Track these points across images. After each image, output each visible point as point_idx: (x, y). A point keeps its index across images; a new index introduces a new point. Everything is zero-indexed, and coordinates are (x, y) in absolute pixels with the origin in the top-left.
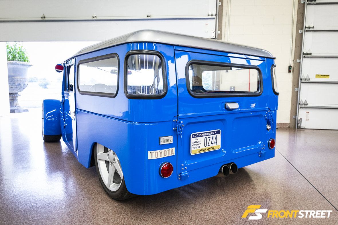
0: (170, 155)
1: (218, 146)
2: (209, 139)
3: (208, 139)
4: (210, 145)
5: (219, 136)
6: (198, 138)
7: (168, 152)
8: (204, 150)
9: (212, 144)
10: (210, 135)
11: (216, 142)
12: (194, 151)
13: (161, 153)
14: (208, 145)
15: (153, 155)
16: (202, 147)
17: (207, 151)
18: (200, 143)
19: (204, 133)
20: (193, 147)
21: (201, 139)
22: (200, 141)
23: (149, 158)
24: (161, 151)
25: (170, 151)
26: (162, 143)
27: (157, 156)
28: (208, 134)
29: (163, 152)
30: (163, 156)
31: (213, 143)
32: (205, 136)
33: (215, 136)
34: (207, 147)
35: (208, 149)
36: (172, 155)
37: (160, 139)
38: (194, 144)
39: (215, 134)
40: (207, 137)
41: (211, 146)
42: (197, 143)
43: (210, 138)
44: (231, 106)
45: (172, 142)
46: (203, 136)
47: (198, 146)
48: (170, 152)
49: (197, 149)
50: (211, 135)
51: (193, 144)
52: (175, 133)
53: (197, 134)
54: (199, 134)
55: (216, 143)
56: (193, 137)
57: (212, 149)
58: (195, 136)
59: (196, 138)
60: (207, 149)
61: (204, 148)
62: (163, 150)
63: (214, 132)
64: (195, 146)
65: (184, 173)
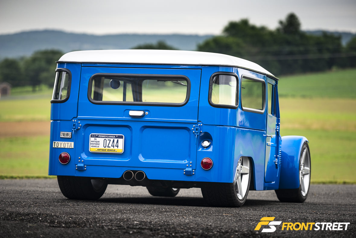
0: (69, 147)
1: (120, 149)
2: (110, 142)
3: (108, 142)
4: (110, 147)
5: (121, 141)
6: (97, 138)
7: (67, 144)
8: (103, 150)
9: (112, 146)
10: (110, 138)
11: (117, 145)
12: (92, 149)
13: (61, 144)
14: (108, 147)
15: (55, 144)
16: (101, 147)
17: (107, 152)
18: (98, 143)
19: (104, 135)
20: (91, 145)
21: (101, 140)
22: (99, 142)
23: (53, 147)
24: (61, 142)
25: (69, 145)
26: (61, 136)
27: (57, 146)
28: (108, 137)
29: (63, 144)
30: (62, 147)
31: (114, 146)
32: (104, 138)
33: (116, 140)
34: (107, 148)
35: (108, 150)
36: (71, 147)
37: (61, 133)
38: (93, 143)
39: (116, 138)
40: (107, 139)
41: (112, 148)
42: (96, 143)
43: (110, 140)
45: (70, 137)
46: (102, 137)
47: (96, 145)
49: (96, 147)
50: (112, 138)
51: (91, 143)
53: (96, 135)
54: (98, 135)
56: (91, 137)
57: (113, 151)
58: (94, 136)
59: (95, 138)
60: (106, 150)
61: (103, 148)
62: (63, 142)
63: (115, 136)
64: (94, 145)
65: (79, 165)
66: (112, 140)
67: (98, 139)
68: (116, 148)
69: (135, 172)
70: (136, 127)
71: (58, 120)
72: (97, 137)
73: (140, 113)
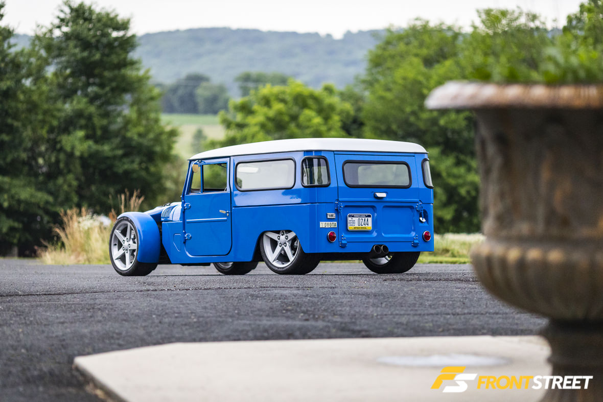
1: (369, 227)
3: (361, 220)
4: (362, 225)
5: (370, 219)
8: (357, 228)
9: (364, 224)
10: (362, 217)
12: (350, 228)
15: (323, 224)
16: (356, 225)
17: (360, 229)
19: (358, 215)
21: (356, 219)
22: (355, 221)
23: (321, 226)
24: (328, 222)
26: (328, 217)
27: (325, 226)
28: (360, 216)
29: (329, 224)
32: (358, 217)
33: (366, 218)
34: (360, 226)
35: (361, 228)
36: (335, 227)
37: (327, 215)
38: (350, 222)
39: (366, 217)
40: (360, 218)
41: (364, 226)
42: (353, 222)
44: (379, 195)
45: (335, 218)
46: (356, 217)
47: (353, 224)
48: (333, 224)
49: (353, 226)
52: (337, 211)
54: (354, 215)
55: (368, 224)
56: (349, 217)
57: (365, 229)
58: (351, 216)
61: (358, 226)
62: (330, 222)
63: (366, 215)
64: (351, 224)
65: (343, 242)
66: (364, 218)
67: (354, 219)
68: (366, 225)
69: (381, 245)
70: (379, 206)
71: (316, 203)
72: (353, 217)
73: (383, 195)
